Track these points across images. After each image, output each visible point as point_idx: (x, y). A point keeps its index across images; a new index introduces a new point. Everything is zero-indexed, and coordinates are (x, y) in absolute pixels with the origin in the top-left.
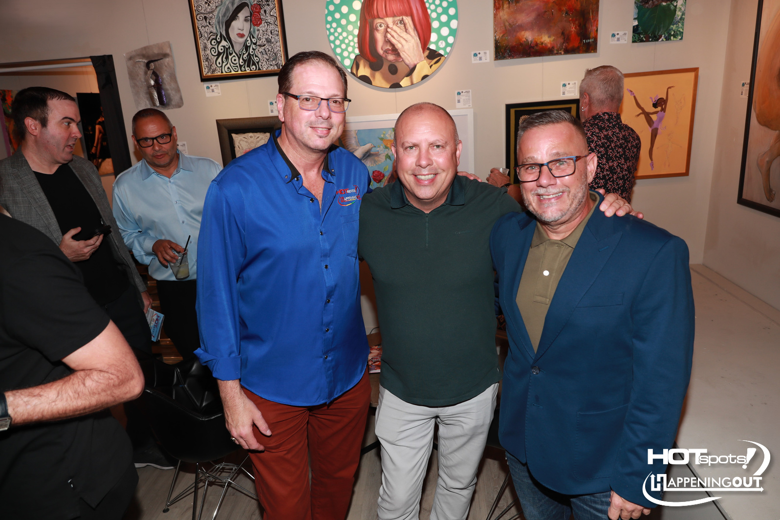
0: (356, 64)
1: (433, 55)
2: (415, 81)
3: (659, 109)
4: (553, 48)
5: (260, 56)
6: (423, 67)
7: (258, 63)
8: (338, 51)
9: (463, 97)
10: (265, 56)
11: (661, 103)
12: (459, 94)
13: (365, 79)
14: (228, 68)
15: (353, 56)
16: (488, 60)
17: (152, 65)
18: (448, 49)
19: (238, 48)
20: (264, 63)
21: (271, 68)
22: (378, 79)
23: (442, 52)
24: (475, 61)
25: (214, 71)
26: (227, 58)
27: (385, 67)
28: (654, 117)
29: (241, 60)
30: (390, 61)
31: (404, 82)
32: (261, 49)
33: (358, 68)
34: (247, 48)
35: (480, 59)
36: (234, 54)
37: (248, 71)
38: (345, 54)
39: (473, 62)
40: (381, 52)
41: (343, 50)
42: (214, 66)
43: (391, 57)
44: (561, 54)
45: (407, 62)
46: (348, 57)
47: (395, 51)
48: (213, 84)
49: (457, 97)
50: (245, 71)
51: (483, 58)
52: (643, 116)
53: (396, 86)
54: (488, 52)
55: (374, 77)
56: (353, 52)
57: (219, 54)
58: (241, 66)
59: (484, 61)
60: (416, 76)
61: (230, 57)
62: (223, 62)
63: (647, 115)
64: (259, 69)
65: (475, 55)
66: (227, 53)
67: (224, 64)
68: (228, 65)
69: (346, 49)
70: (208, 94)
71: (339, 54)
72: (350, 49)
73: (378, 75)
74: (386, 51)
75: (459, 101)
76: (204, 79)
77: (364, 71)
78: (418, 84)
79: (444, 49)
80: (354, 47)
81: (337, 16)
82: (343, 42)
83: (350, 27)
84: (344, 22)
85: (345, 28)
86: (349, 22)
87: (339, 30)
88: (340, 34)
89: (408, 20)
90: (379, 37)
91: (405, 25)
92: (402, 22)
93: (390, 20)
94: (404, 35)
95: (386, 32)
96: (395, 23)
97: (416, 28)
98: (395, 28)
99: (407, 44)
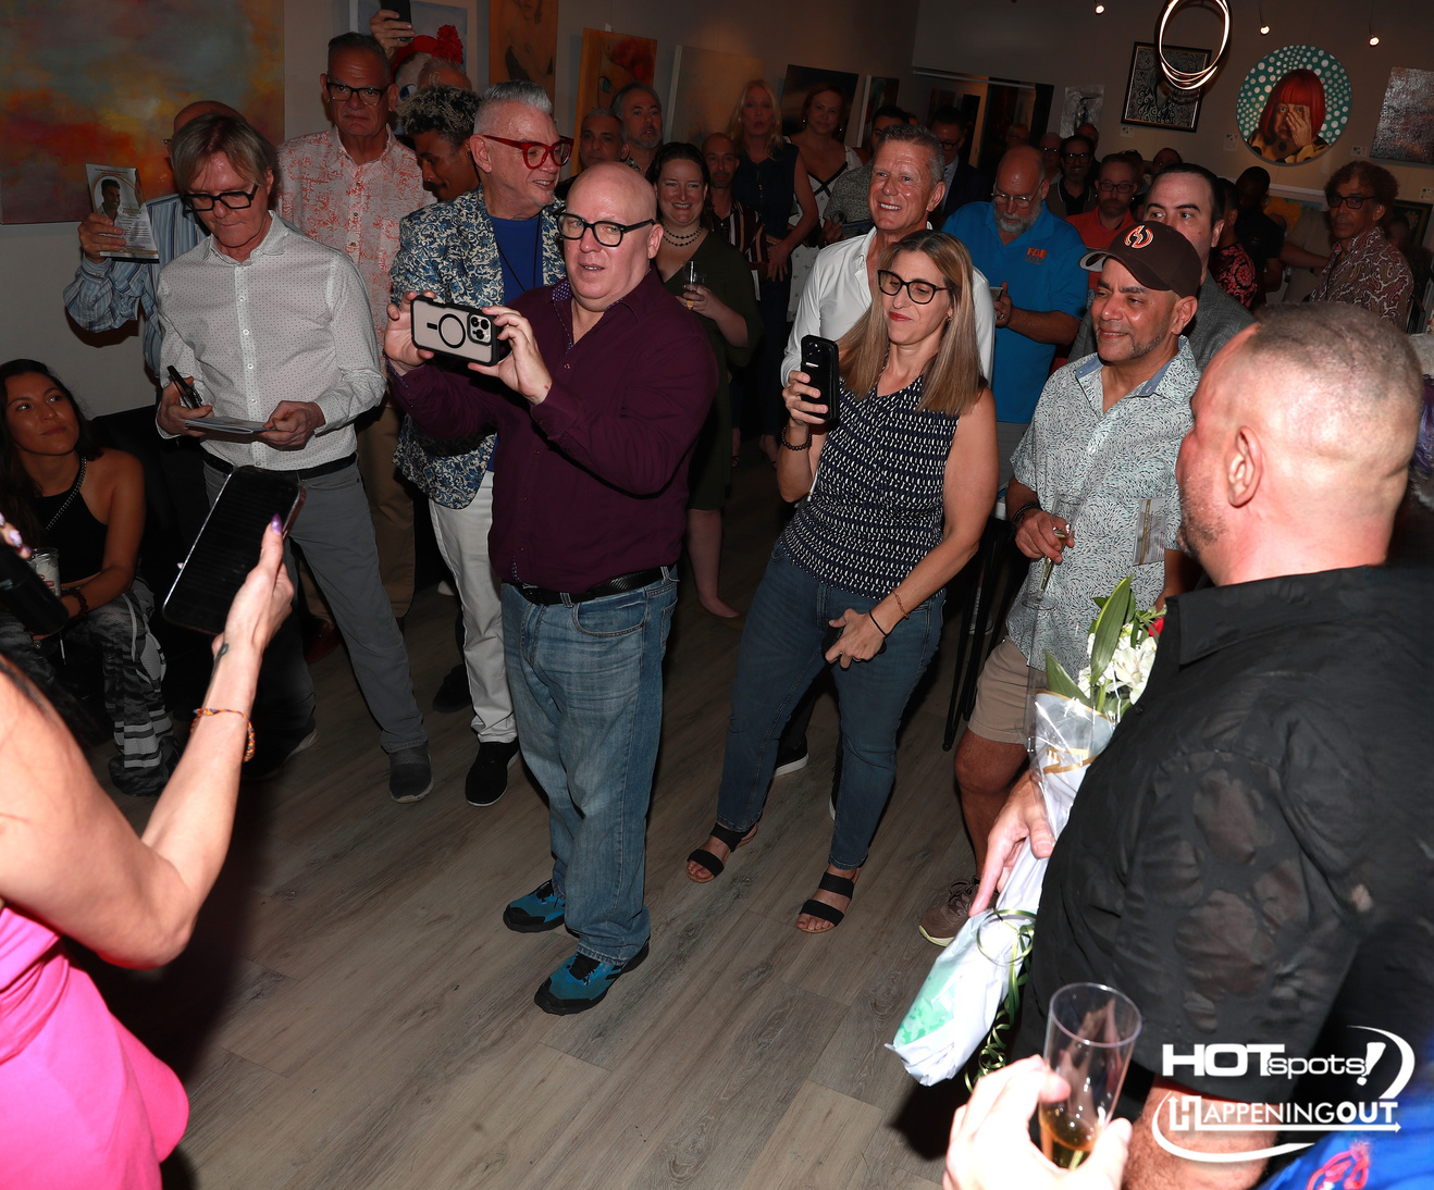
0: (1253, 136)
2: (1298, 160)
5: (1177, 112)
6: (1308, 150)
7: (1173, 117)
8: (1242, 122)
10: (1181, 114)
13: (1257, 150)
14: (1147, 117)
15: (1252, 129)
17: (1085, 102)
18: (1334, 139)
19: (1160, 102)
20: (1178, 119)
21: (1182, 125)
22: (1268, 153)
23: (1327, 141)
25: (1134, 117)
26: (1149, 109)
29: (1160, 113)
32: (1179, 107)
34: (1167, 104)
36: (1156, 107)
37: (1163, 123)
40: (1277, 130)
41: (1245, 123)
42: (1136, 113)
43: (1284, 137)
46: (1248, 129)
47: (1289, 132)
50: (1160, 122)
53: (1281, 161)
54: (1367, 148)
55: (1265, 149)
56: (1254, 126)
57: (1144, 104)
58: (1158, 118)
60: (1300, 157)
61: (1151, 108)
62: (1144, 111)
64: (1172, 123)
65: (1357, 149)
66: (1150, 104)
67: (1145, 113)
69: (1249, 122)
71: (1241, 125)
72: (1252, 123)
73: (1269, 149)
76: (1124, 123)
77: (1257, 143)
78: (1300, 163)
79: (1330, 139)
80: (1255, 122)
81: (1250, 94)
82: (1247, 116)
83: (1257, 106)
84: (1253, 100)
85: (1252, 105)
86: (1258, 101)
87: (1248, 106)
88: (1248, 109)
89: (1307, 109)
90: (1279, 118)
91: (1303, 112)
92: (1302, 110)
93: (1291, 106)
94: (1300, 120)
95: (1286, 115)
96: (1295, 109)
97: (1311, 117)
98: (1294, 113)
99: (1301, 128)
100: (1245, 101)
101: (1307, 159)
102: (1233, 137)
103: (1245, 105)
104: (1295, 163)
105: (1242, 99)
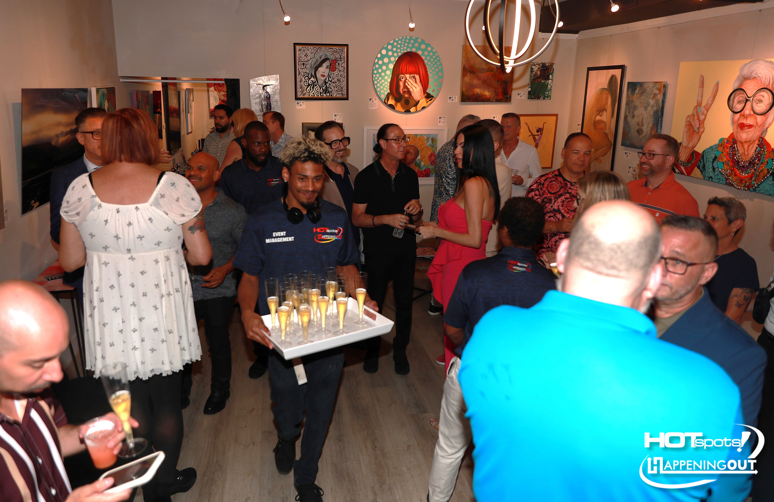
0: (388, 98)
1: (429, 97)
2: (418, 109)
3: (539, 133)
4: (490, 98)
5: (333, 88)
6: (423, 102)
7: (331, 92)
8: (378, 89)
9: (442, 120)
10: (336, 89)
11: (540, 130)
12: (440, 118)
13: (392, 107)
14: (313, 93)
15: (386, 93)
16: (456, 101)
19: (320, 82)
20: (335, 92)
21: (338, 96)
22: (399, 107)
23: (433, 95)
24: (450, 101)
25: (304, 95)
26: (313, 88)
27: (403, 101)
28: (537, 137)
29: (321, 90)
30: (406, 98)
31: (413, 110)
32: (334, 85)
33: (388, 100)
34: (326, 83)
35: (453, 100)
36: (318, 86)
37: (325, 95)
38: (382, 91)
39: (449, 102)
40: (402, 92)
41: (380, 89)
42: (305, 92)
43: (406, 96)
44: (493, 102)
45: (415, 98)
47: (409, 92)
48: (301, 102)
49: (439, 120)
50: (323, 96)
51: (454, 100)
52: (531, 136)
53: (408, 111)
54: (456, 97)
55: (396, 105)
56: (386, 91)
57: (309, 85)
58: (321, 93)
59: (454, 101)
60: (419, 106)
61: (315, 87)
62: (310, 90)
63: (534, 136)
64: (331, 96)
65: (450, 98)
66: (313, 85)
67: (311, 91)
68: (314, 92)
69: (383, 89)
70: (298, 107)
71: (378, 91)
73: (399, 105)
74: (404, 92)
75: (440, 122)
76: (297, 99)
77: (391, 102)
78: (420, 111)
80: (387, 88)
81: (380, 71)
82: (381, 85)
83: (386, 78)
84: (383, 74)
85: (383, 78)
86: (386, 75)
87: (380, 78)
88: (380, 81)
89: (417, 77)
90: (401, 84)
91: (415, 79)
92: (414, 77)
93: (407, 76)
94: (414, 84)
95: (405, 82)
96: (410, 77)
97: (421, 81)
98: (410, 80)
99: (416, 89)
100: (378, 75)
101: (424, 108)
102: (373, 100)
103: (378, 78)
104: (417, 111)
105: (376, 74)
